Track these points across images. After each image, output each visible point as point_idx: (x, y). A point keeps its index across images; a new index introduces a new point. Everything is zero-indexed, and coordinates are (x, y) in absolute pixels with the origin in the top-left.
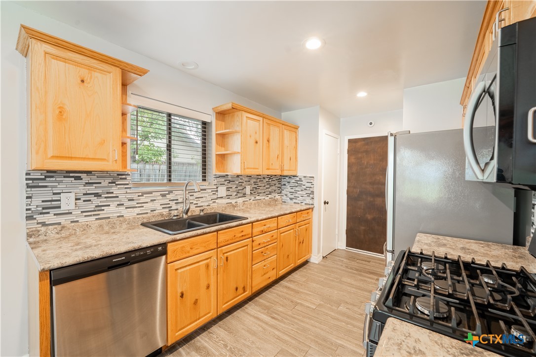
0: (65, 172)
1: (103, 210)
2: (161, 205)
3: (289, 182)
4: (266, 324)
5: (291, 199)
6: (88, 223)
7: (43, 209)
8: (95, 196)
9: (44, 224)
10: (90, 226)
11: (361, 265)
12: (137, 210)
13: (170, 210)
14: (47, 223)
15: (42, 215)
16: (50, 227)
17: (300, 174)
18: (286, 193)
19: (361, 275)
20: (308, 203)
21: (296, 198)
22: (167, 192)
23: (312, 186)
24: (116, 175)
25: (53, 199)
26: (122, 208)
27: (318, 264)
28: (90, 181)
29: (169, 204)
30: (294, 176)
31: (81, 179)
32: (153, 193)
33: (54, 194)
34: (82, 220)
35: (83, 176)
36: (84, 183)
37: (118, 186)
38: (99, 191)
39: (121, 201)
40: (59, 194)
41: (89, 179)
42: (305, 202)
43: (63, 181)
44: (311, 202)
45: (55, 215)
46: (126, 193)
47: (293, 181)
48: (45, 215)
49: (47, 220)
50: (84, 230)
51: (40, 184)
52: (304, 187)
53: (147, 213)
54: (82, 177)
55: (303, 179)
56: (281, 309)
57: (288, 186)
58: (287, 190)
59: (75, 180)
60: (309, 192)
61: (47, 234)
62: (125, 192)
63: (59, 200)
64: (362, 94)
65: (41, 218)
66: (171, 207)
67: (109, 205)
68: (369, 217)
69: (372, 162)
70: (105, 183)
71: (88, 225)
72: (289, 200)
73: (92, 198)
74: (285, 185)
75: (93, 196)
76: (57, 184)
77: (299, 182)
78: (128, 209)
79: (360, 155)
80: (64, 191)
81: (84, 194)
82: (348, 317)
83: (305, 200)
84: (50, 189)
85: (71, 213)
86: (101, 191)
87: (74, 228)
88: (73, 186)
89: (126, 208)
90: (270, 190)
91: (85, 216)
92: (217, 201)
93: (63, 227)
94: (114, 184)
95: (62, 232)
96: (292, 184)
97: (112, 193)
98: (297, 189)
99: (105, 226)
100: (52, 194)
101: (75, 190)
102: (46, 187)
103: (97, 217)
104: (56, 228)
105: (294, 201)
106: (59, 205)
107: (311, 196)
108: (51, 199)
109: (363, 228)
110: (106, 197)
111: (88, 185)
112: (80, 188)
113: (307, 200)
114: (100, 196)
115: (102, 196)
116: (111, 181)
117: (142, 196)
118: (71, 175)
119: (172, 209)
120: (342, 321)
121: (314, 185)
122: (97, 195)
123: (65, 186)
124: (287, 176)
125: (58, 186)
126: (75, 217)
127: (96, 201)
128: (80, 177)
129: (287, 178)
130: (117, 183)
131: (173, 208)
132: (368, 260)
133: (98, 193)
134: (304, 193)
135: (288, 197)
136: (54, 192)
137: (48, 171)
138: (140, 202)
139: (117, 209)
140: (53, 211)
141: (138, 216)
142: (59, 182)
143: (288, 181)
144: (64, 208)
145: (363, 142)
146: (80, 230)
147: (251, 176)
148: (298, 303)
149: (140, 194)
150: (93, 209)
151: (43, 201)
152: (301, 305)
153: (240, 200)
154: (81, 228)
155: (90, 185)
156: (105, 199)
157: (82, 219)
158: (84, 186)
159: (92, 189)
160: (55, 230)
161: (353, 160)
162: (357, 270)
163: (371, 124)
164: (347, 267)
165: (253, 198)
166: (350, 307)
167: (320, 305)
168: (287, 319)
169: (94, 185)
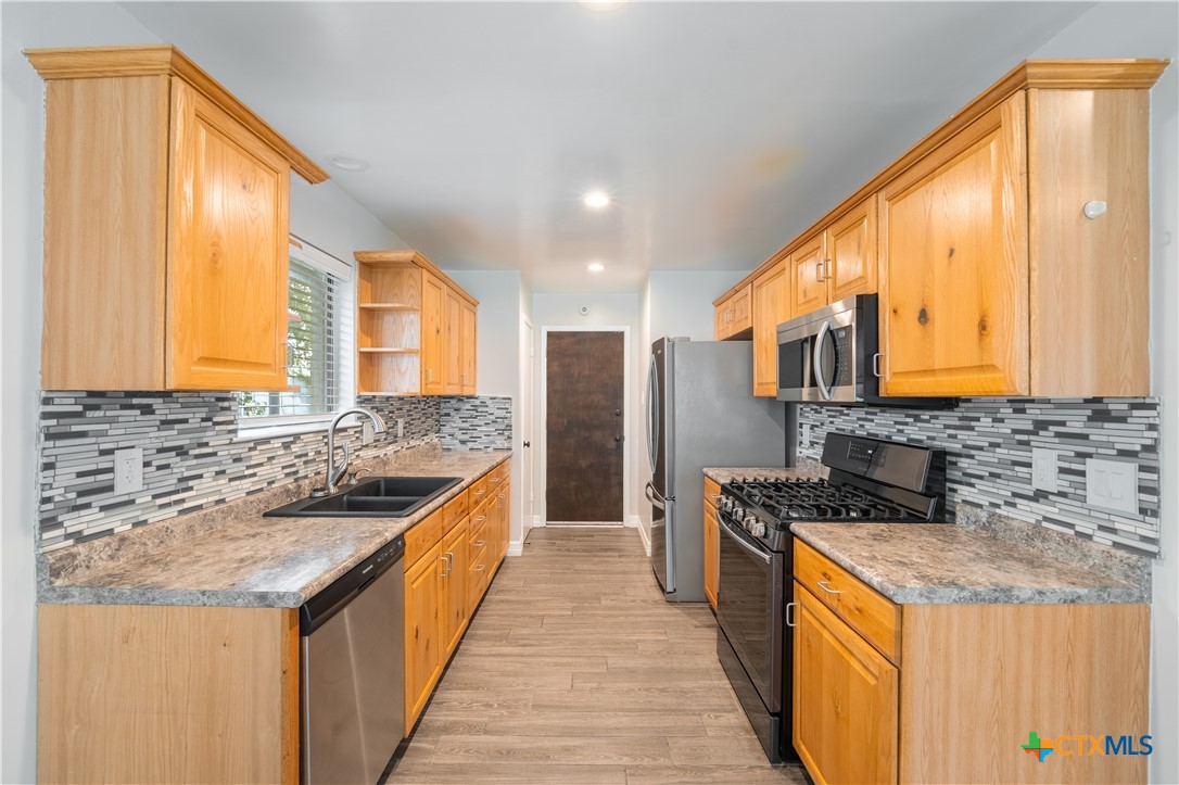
0: (123, 395)
1: (191, 488)
2: (283, 468)
3: (457, 410)
4: (522, 656)
5: (463, 442)
6: (166, 524)
7: (81, 494)
8: (177, 455)
9: (79, 537)
10: (172, 532)
11: (586, 544)
12: (247, 484)
13: (296, 480)
14: (86, 533)
15: (76, 514)
16: (97, 543)
17: (482, 392)
18: (451, 431)
19: (595, 556)
20: (501, 446)
21: (474, 439)
22: (291, 439)
23: (508, 415)
24: (213, 400)
25: (101, 466)
26: (223, 481)
27: (522, 557)
28: (170, 417)
29: (293, 465)
30: (468, 397)
31: (152, 412)
32: (272, 441)
33: (103, 453)
34: (154, 517)
35: (157, 403)
36: (158, 423)
37: (217, 428)
38: (184, 441)
39: (220, 463)
40: (110, 452)
41: (167, 411)
42: (494, 446)
43: (120, 419)
44: (506, 445)
45: (103, 508)
46: (230, 443)
47: (468, 406)
48: (83, 512)
49: (84, 526)
50: (162, 542)
51: (75, 429)
52: (492, 417)
53: (261, 490)
54: (154, 407)
55: (489, 402)
56: (524, 631)
57: (456, 417)
58: (455, 424)
59: (142, 414)
60: (503, 427)
61: (92, 563)
62: (228, 442)
63: (111, 470)
64: (596, 267)
65: (73, 523)
66: (296, 472)
67: (201, 476)
68: (583, 463)
69: (586, 373)
70: (195, 417)
71: (168, 528)
72: (459, 446)
73: (171, 459)
74: (448, 415)
75: (174, 453)
76: (107, 426)
77: (479, 408)
78: (233, 483)
79: (567, 360)
80: (121, 445)
81: (160, 451)
82: (621, 609)
83: (493, 442)
84: (93, 440)
85: (132, 502)
86: (188, 442)
87: (144, 540)
88: (139, 430)
89: (231, 480)
90: (425, 425)
91: (162, 507)
92: (361, 453)
93: (123, 539)
94: (210, 424)
95: (121, 552)
96: (465, 413)
97: (207, 444)
98: (476, 422)
99: (197, 527)
100: (97, 454)
101: (142, 442)
102: (83, 434)
103: (180, 507)
104: (108, 544)
105: (470, 445)
106: (109, 483)
107: (506, 433)
108: (93, 467)
109: (574, 483)
110: (197, 457)
111: (166, 426)
112: (151, 435)
113: (499, 442)
114: (186, 453)
115: (191, 452)
116: (204, 415)
117: (254, 449)
118: (135, 401)
119: (299, 475)
120: (618, 616)
121: (513, 414)
122: (181, 451)
123: (123, 431)
124: (452, 397)
125: (110, 432)
126: (139, 513)
127: (181, 467)
128: (150, 406)
129: (453, 402)
130: (215, 419)
131: (301, 474)
132: (589, 534)
133: (181, 447)
134: (491, 428)
135: (456, 439)
136: (103, 447)
137: (91, 394)
138: (253, 463)
139: (214, 483)
140: (99, 500)
141: (251, 498)
142: (112, 421)
143: (456, 406)
144: (122, 489)
145: (572, 339)
146: (153, 543)
147: (403, 399)
148: (543, 616)
149: (252, 445)
150: (172, 488)
151: (80, 475)
152: (549, 616)
153: (390, 449)
154: (155, 537)
155: (169, 426)
156: (195, 462)
157: (155, 514)
158: (159, 430)
159: (172, 437)
160: (107, 549)
161: (556, 369)
162: (586, 551)
163: (584, 309)
164: (568, 550)
165: (406, 445)
166: (614, 597)
167: (574, 608)
168: (545, 640)
169: (177, 426)
